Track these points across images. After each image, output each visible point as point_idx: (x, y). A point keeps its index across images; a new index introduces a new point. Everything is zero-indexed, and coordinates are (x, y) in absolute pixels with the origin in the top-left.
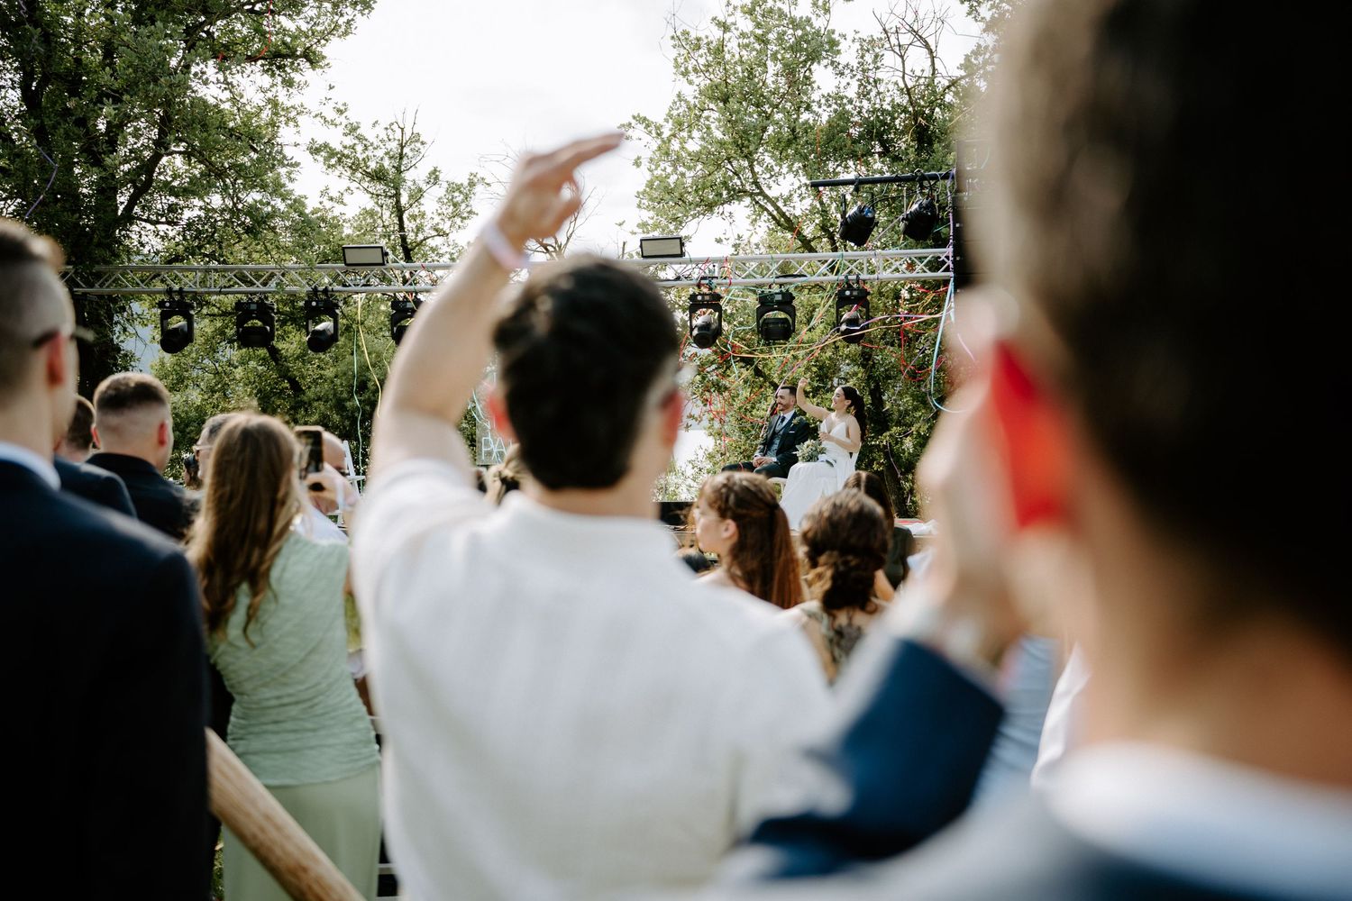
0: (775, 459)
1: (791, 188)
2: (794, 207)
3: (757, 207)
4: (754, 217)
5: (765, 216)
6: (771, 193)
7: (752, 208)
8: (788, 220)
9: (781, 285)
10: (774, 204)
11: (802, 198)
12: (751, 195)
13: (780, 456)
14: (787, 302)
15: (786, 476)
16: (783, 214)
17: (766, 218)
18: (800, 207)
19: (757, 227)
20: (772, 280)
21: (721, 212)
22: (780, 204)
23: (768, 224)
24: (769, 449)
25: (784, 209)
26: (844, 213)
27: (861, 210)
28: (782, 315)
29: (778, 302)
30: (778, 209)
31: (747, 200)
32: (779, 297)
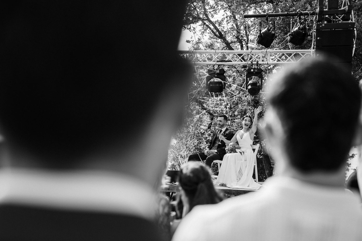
0: (216, 151)
1: (223, 17)
2: (224, 27)
3: (205, 26)
4: (203, 31)
5: (208, 31)
6: (213, 20)
7: (202, 26)
8: (220, 33)
9: (219, 65)
10: (214, 25)
11: (228, 23)
12: (203, 20)
13: (219, 149)
14: (221, 74)
15: (222, 159)
16: (218, 30)
17: (209, 32)
18: (226, 26)
19: (204, 36)
20: (214, 63)
21: (189, 27)
22: (217, 25)
23: (209, 35)
24: (213, 145)
25: (218, 27)
26: (260, 31)
27: (269, 30)
28: (219, 80)
29: (218, 74)
30: (216, 28)
31: (200, 22)
32: (218, 72)
